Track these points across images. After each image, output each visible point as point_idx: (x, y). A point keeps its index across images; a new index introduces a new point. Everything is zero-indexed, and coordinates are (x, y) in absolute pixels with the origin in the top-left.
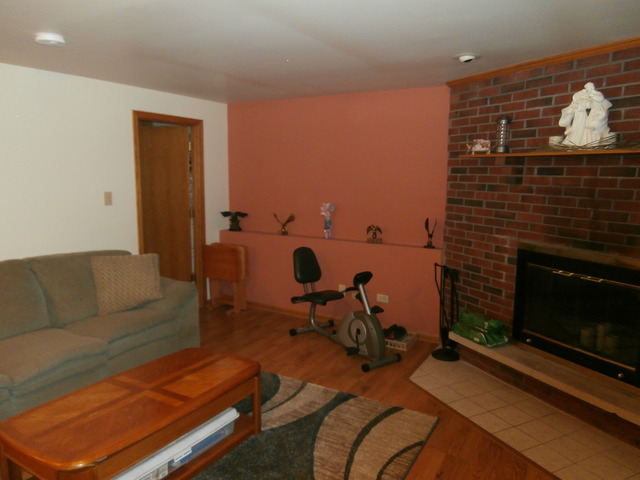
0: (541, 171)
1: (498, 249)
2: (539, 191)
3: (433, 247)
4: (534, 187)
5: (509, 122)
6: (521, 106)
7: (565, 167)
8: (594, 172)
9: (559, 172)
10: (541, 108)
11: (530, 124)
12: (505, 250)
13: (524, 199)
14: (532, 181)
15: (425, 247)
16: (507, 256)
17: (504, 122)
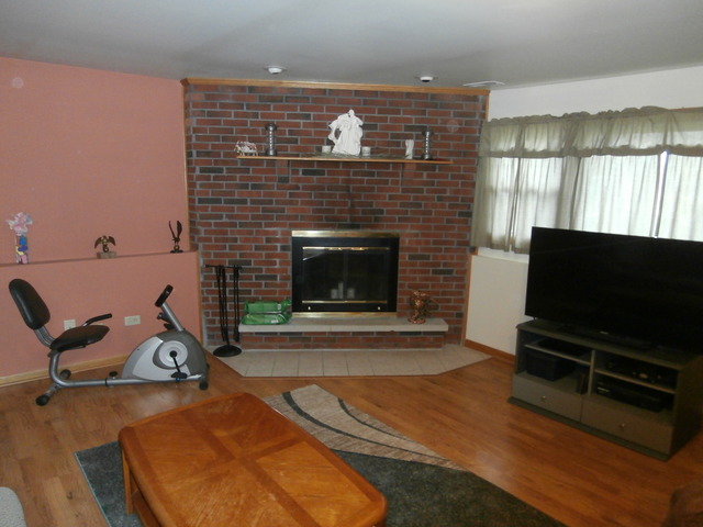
0: (305, 172)
1: (268, 240)
2: (305, 188)
3: (181, 251)
4: (300, 185)
5: (275, 129)
6: (282, 116)
7: (326, 170)
8: (348, 174)
9: (322, 173)
10: (302, 121)
11: (291, 132)
12: (277, 240)
13: (291, 195)
14: (298, 180)
15: (172, 252)
16: (279, 245)
17: (271, 129)
